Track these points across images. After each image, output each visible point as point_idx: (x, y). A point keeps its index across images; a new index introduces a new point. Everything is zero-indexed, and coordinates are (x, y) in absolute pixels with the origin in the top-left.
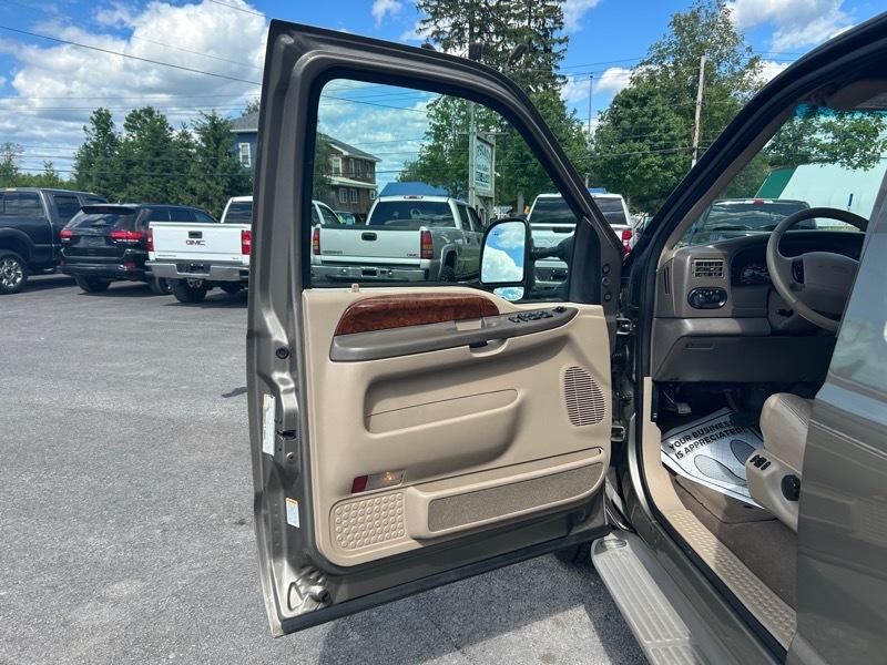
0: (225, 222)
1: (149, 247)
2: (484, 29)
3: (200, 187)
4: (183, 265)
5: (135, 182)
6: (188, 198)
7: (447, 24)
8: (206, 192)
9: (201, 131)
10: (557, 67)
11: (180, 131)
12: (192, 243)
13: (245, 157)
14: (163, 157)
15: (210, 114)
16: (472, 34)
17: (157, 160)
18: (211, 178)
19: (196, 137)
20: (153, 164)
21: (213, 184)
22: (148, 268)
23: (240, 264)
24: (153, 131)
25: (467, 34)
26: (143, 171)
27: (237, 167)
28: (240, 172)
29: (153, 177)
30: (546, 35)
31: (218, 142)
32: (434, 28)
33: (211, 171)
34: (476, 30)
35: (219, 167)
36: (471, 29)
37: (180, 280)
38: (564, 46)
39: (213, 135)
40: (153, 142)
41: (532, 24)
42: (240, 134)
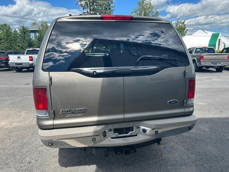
0: (26, 54)
1: (9, 60)
2: (93, 4)
3: (21, 45)
4: (16, 64)
5: (2, 44)
6: (17, 48)
7: (84, 3)
8: (22, 46)
9: (20, 30)
10: (112, 13)
11: (14, 30)
12: (18, 59)
13: (33, 37)
14: (9, 37)
15: (22, 26)
16: (90, 5)
17: (8, 38)
18: (24, 42)
19: (18, 31)
20: (7, 39)
21: (24, 44)
22: (9, 65)
23: (29, 63)
24: (7, 30)
25: (89, 5)
26: (4, 41)
27: (30, 39)
28: (31, 41)
29: (7, 42)
30: (109, 5)
31: (25, 33)
32: (80, 4)
33: (23, 41)
34: (91, 4)
35: (25, 40)
36: (90, 4)
37: (16, 67)
38: (113, 8)
39: (23, 31)
40: (7, 33)
41: (106, 2)
42: (31, 31)
